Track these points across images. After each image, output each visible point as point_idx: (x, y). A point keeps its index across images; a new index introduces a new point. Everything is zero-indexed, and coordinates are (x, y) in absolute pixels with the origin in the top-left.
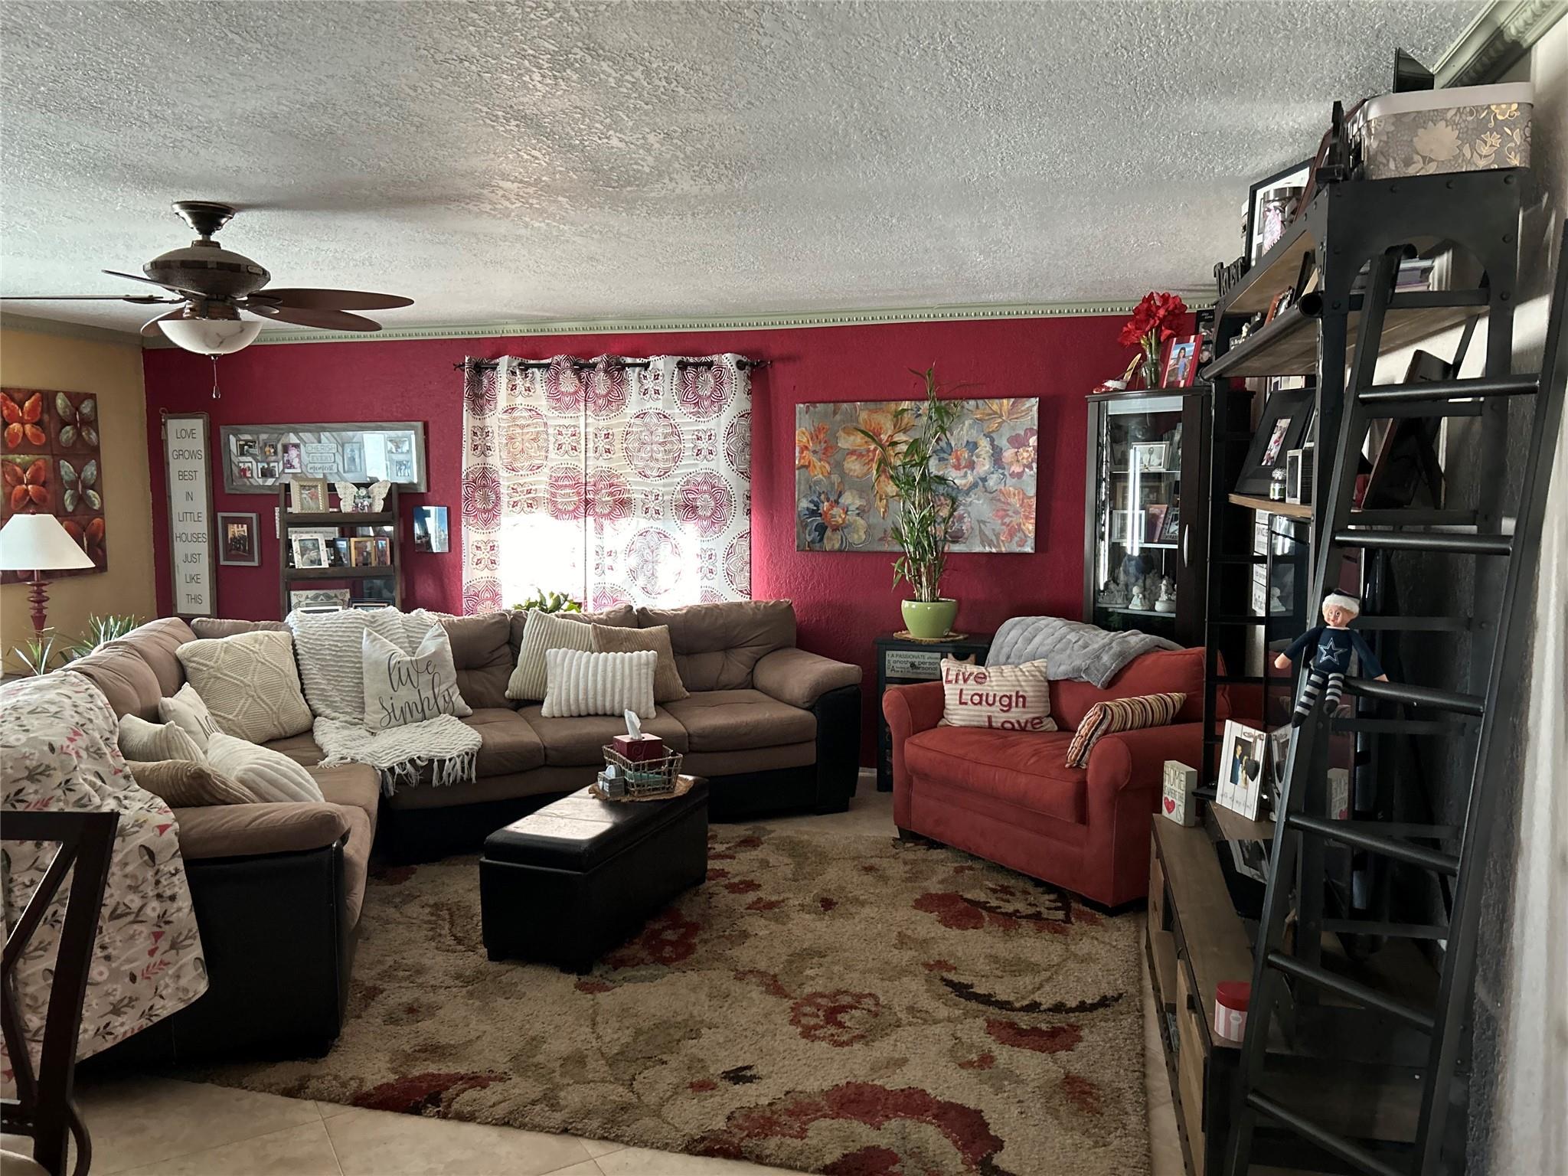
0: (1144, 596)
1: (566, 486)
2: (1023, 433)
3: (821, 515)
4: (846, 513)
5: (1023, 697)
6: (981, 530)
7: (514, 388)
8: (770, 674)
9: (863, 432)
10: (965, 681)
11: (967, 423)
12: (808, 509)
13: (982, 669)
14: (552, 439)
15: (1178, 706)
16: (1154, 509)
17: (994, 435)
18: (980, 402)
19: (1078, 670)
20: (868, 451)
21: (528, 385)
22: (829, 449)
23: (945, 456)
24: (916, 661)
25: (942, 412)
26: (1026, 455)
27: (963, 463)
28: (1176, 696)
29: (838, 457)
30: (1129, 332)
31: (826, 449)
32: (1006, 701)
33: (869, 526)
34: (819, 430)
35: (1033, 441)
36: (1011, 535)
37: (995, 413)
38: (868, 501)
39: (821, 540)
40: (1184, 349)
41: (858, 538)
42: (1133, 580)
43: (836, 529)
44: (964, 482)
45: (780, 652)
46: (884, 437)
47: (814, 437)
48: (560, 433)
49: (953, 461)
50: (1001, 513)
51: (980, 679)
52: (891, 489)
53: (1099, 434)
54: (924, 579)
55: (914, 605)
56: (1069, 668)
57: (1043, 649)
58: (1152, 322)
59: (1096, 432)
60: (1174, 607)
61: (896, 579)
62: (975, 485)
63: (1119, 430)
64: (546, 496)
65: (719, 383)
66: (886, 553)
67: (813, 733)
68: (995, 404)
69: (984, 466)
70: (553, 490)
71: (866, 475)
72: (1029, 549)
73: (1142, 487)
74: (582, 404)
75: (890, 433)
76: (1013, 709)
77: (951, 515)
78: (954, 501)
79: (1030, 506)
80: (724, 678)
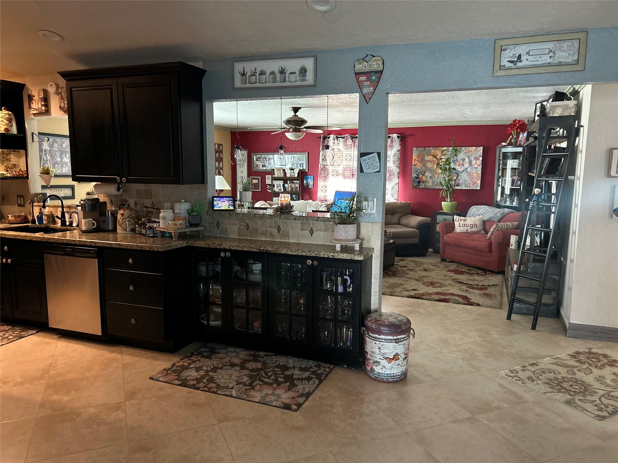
0: (510, 201)
1: (348, 170)
2: (478, 156)
3: (419, 178)
4: (426, 178)
5: (476, 225)
6: (465, 183)
7: (334, 143)
8: (404, 221)
9: (432, 155)
10: (461, 221)
11: (462, 153)
12: (415, 177)
13: (465, 218)
14: (344, 157)
15: (516, 225)
16: (514, 178)
17: (470, 157)
18: (466, 148)
19: (491, 217)
20: (434, 161)
21: (338, 142)
22: (422, 160)
23: (456, 162)
24: (446, 218)
25: (456, 151)
26: (479, 162)
27: (461, 164)
28: (516, 223)
29: (425, 162)
30: (509, 130)
31: (421, 160)
32: (471, 226)
33: (433, 182)
34: (420, 155)
35: (481, 158)
36: (474, 184)
37: (470, 151)
38: (433, 174)
39: (419, 185)
40: (523, 135)
41: (430, 185)
42: (507, 197)
43: (423, 182)
44: (461, 169)
45: (406, 215)
46: (438, 157)
47: (418, 157)
48: (347, 156)
49: (458, 164)
50: (471, 178)
51: (465, 220)
52: (440, 171)
53: (500, 156)
54: (448, 196)
55: (446, 203)
56: (489, 217)
57: (482, 213)
58: (515, 127)
59: (499, 156)
60: (518, 204)
61: (441, 196)
62: (464, 171)
63: (505, 156)
64: (342, 173)
65: (392, 142)
66: (437, 189)
67: (418, 235)
68: (470, 148)
69: (467, 165)
70: (344, 171)
71: (432, 167)
72: (478, 188)
73: (511, 172)
74: (353, 148)
75: (440, 156)
76: (474, 228)
77: (457, 179)
78: (458, 174)
79: (479, 176)
80: (392, 222)
